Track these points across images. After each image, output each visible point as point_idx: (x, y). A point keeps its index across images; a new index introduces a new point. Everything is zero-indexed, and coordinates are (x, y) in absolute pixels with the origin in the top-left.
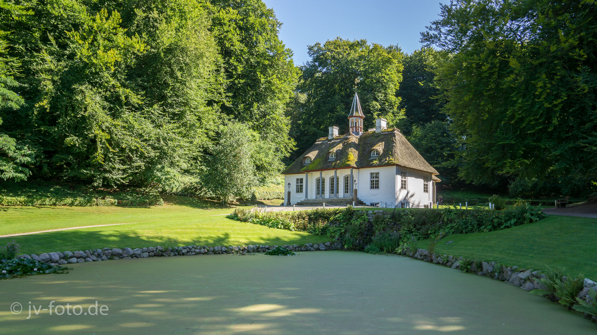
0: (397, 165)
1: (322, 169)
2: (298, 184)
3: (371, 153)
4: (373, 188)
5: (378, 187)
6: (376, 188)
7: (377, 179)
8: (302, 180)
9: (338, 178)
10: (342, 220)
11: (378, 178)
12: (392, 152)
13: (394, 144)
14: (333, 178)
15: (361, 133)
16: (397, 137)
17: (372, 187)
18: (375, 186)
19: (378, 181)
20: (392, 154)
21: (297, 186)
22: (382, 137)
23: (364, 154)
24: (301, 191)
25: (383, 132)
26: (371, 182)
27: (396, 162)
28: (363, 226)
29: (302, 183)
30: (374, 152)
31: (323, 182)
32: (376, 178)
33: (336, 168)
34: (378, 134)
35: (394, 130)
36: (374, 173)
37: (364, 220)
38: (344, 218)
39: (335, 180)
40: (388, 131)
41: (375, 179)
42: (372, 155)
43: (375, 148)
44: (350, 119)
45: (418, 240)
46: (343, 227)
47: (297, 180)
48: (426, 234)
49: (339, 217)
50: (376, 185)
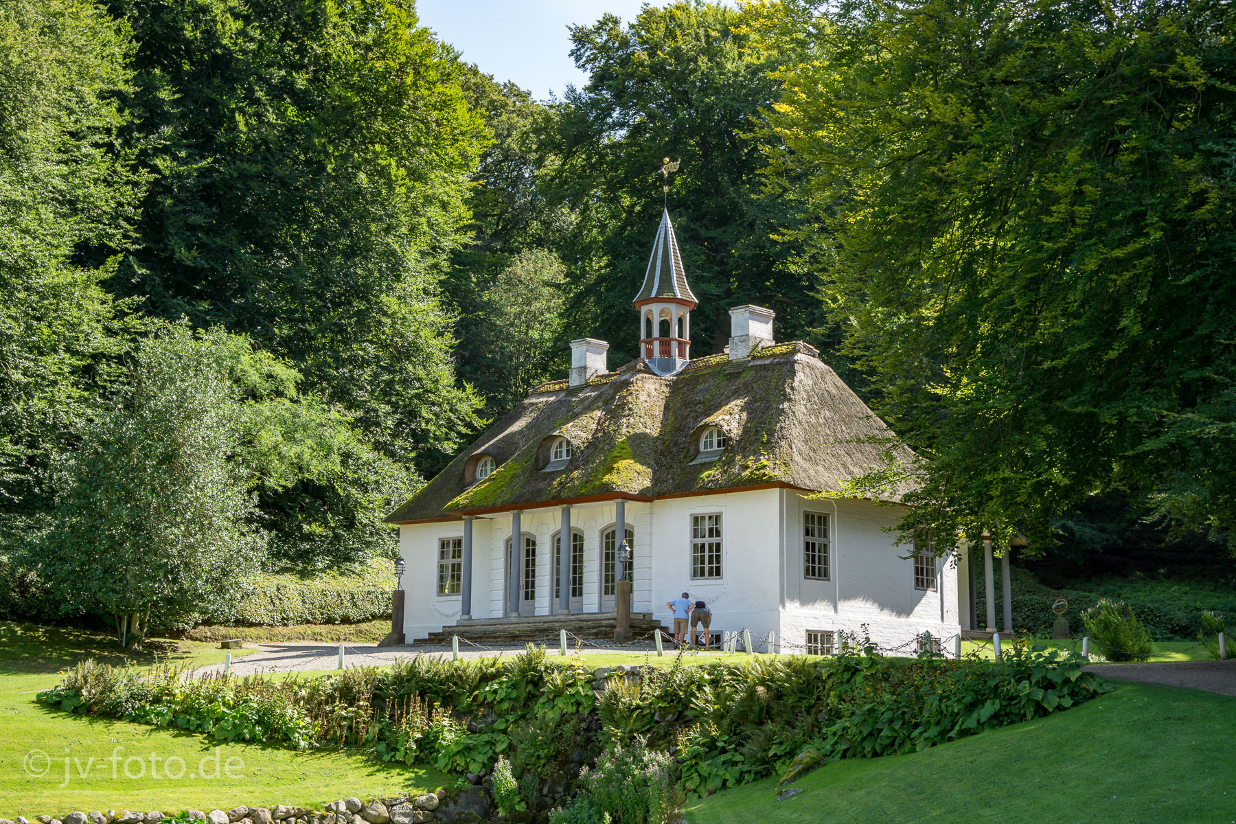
0: (783, 485)
1: (518, 504)
2: (444, 562)
3: (698, 440)
4: (702, 574)
5: (717, 572)
6: (711, 574)
7: (714, 540)
8: (458, 544)
9: (581, 539)
10: (506, 705)
11: (718, 534)
12: (771, 433)
13: (786, 405)
15: (680, 364)
16: (800, 376)
17: (698, 573)
18: (707, 566)
19: (718, 546)
20: (768, 442)
21: (442, 566)
22: (748, 376)
23: (676, 444)
24: (458, 591)
25: (754, 358)
26: (696, 551)
27: (778, 473)
28: (567, 728)
29: (459, 556)
30: (711, 435)
31: (531, 553)
32: (711, 535)
33: (565, 499)
34: (738, 364)
35: (795, 351)
36: (703, 518)
37: (579, 704)
38: (514, 695)
39: (563, 546)
40: (774, 355)
41: (707, 540)
42: (702, 449)
43: (718, 418)
44: (644, 310)
45: (739, 781)
46: (504, 732)
47: (443, 544)
48: (764, 761)
49: (495, 692)
50: (711, 562)
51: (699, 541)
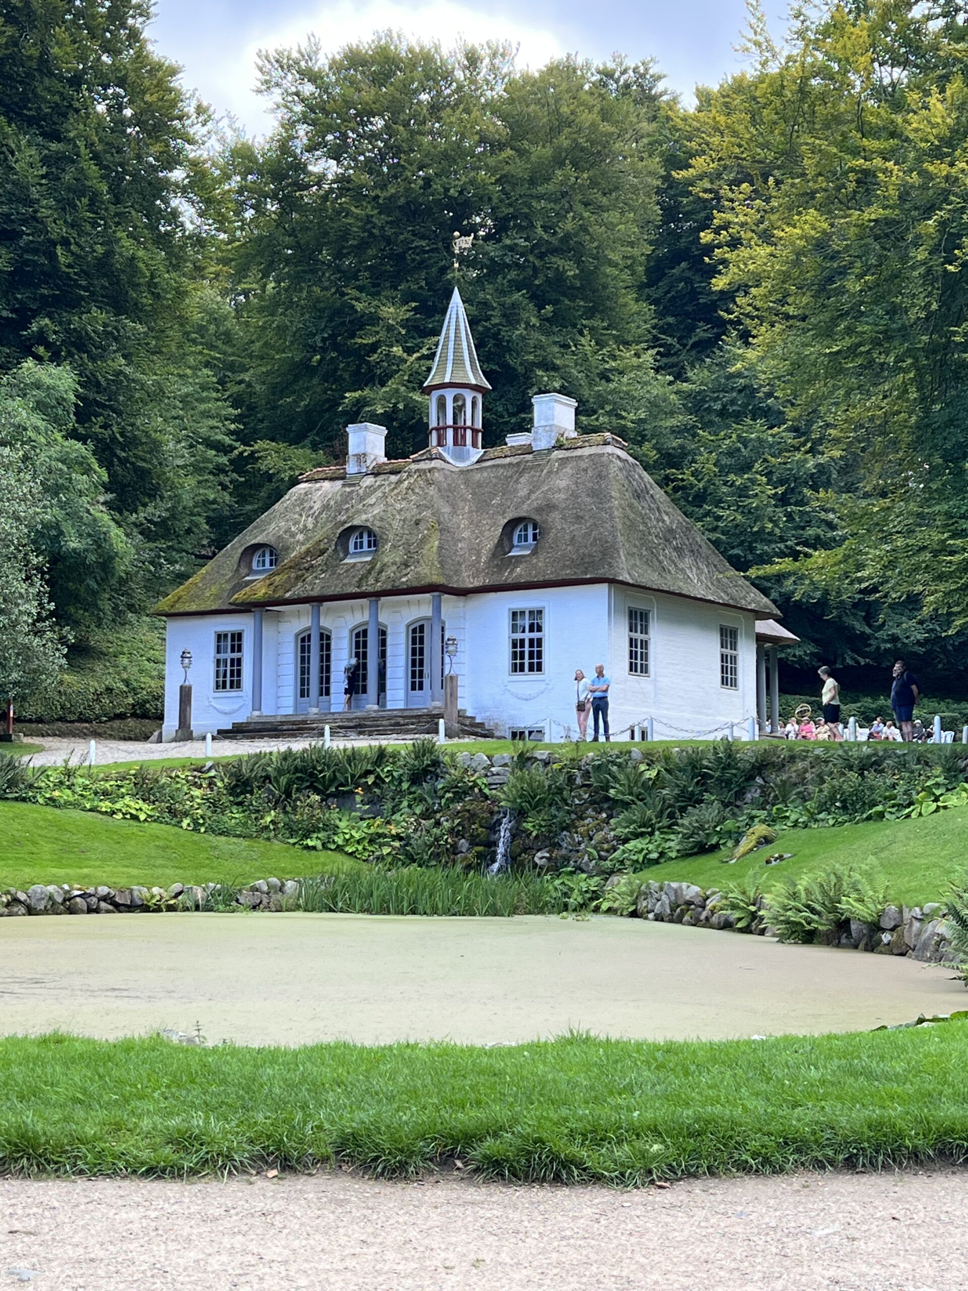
0: (612, 581)
2: (222, 656)
3: (511, 533)
4: (523, 669)
5: (539, 667)
7: (535, 635)
8: (238, 637)
9: (383, 633)
11: (540, 629)
14: (365, 632)
15: (473, 453)
16: (614, 470)
17: (517, 668)
18: (526, 661)
19: (540, 641)
21: (218, 662)
24: (236, 684)
25: (558, 449)
26: (514, 645)
29: (240, 650)
30: (526, 528)
31: (325, 646)
32: (531, 630)
34: (541, 456)
35: (604, 442)
36: (522, 613)
39: (372, 640)
40: (582, 447)
41: (527, 636)
42: (516, 541)
44: (434, 395)
47: (220, 637)
50: (522, 653)
51: (519, 636)
